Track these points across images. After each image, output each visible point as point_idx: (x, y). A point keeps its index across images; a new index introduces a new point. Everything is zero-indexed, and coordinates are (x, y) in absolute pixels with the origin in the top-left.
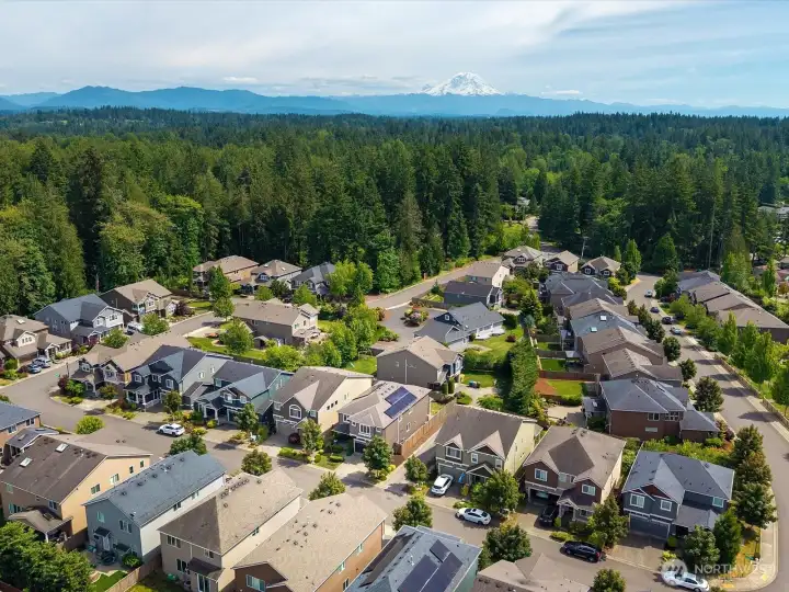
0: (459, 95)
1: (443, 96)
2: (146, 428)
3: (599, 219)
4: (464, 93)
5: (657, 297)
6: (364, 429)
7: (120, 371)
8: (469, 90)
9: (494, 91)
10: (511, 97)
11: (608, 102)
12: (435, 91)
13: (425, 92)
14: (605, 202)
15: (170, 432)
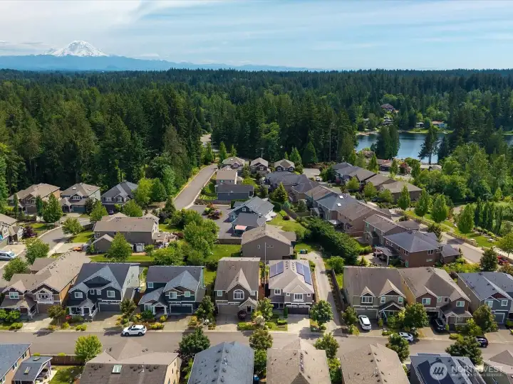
0: (77, 57)
1: (64, 57)
2: (106, 334)
3: (264, 136)
4: (80, 55)
5: (324, 181)
6: (298, 297)
7: (55, 292)
8: (84, 53)
9: (101, 54)
10: (114, 58)
11: (177, 62)
12: (58, 53)
13: (50, 53)
14: (265, 126)
15: (137, 332)
